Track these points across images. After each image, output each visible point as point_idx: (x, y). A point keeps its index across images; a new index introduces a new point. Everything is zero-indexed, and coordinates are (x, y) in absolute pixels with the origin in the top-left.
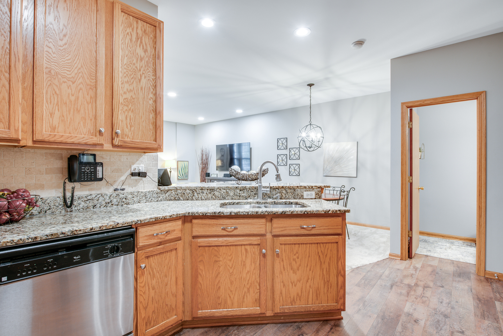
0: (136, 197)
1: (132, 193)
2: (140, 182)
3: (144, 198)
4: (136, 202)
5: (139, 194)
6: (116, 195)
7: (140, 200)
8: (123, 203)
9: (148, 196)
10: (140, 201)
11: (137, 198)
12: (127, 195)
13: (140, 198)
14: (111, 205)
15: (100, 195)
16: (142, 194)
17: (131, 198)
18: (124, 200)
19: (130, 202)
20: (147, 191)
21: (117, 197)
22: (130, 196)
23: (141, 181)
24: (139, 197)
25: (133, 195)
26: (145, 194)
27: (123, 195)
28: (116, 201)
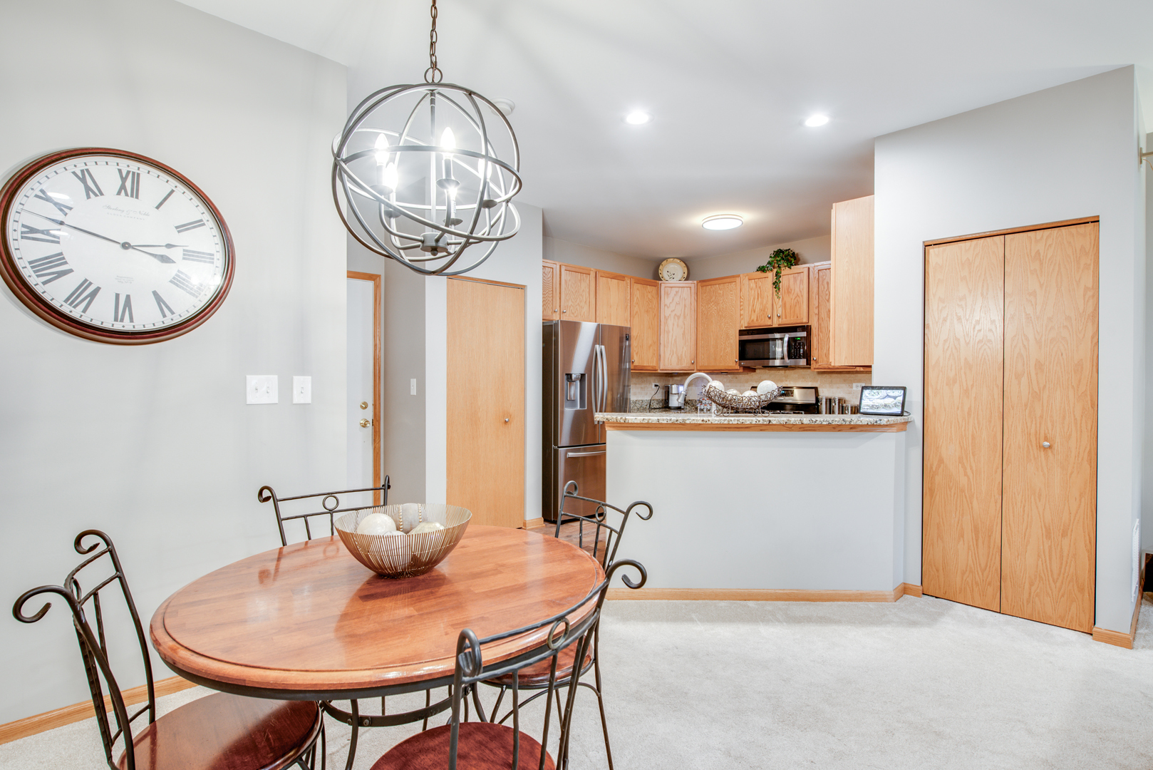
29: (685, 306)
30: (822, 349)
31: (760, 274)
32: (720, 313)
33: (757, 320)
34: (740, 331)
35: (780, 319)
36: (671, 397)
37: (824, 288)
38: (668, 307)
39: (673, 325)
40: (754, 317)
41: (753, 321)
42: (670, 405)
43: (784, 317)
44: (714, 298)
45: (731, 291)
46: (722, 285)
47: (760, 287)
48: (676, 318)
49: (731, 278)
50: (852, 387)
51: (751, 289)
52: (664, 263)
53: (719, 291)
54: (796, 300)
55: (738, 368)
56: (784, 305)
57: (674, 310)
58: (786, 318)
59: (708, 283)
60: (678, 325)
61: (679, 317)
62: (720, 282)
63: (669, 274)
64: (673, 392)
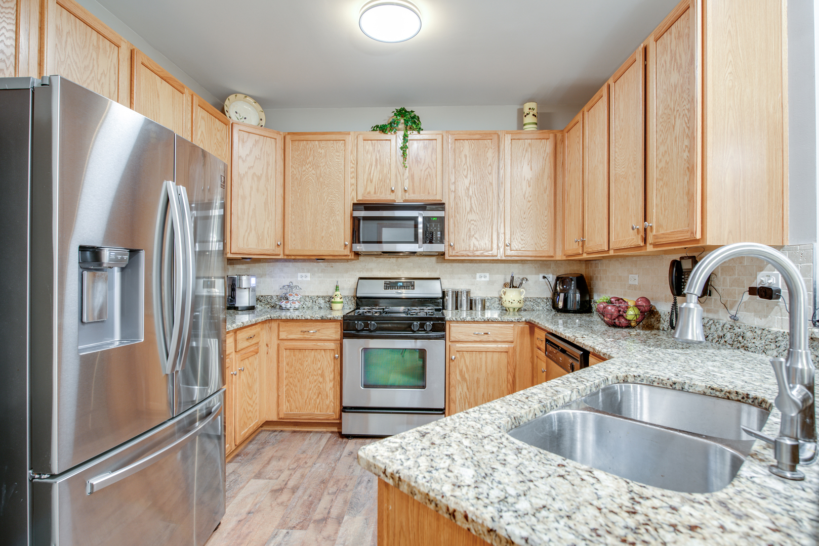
0: (759, 338)
1: (752, 330)
2: (774, 310)
3: (773, 346)
4: (758, 348)
5: (764, 335)
6: (730, 327)
7: (766, 347)
8: (739, 345)
9: (782, 344)
10: (767, 350)
11: (760, 341)
12: (745, 331)
13: (767, 343)
14: (724, 343)
15: (712, 322)
16: (770, 336)
17: (750, 338)
18: (740, 338)
19: (750, 345)
20: (780, 332)
21: (732, 331)
22: (749, 334)
23: (777, 307)
24: (763, 341)
25: (755, 334)
26: (774, 336)
27: (739, 330)
28: (729, 337)
29: (268, 164)
30: (458, 233)
31: (378, 135)
32: (321, 179)
33: (375, 193)
34: (354, 204)
35: (407, 194)
36: (238, 292)
37: (461, 161)
38: (243, 161)
39: (251, 188)
40: (371, 189)
41: (369, 193)
42: (237, 305)
43: (411, 191)
44: (311, 159)
45: (337, 152)
46: (324, 142)
47: (379, 151)
48: (256, 179)
49: (338, 136)
50: (475, 278)
51: (367, 153)
52: (232, 97)
53: (320, 150)
54: (426, 173)
55: (348, 253)
56: (412, 177)
57: (252, 167)
58: (414, 193)
59: (302, 137)
60: (258, 190)
61: (259, 178)
62: (321, 137)
63: (238, 115)
64: (244, 286)
